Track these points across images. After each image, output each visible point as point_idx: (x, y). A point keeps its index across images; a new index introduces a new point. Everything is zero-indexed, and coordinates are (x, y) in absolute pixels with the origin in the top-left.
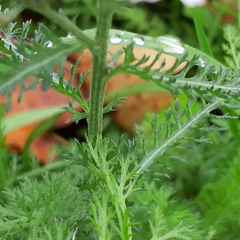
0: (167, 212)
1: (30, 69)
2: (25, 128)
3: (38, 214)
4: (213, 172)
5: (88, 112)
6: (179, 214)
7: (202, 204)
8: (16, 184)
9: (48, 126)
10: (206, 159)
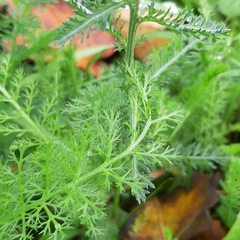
0: (166, 102)
1: (94, 18)
2: (86, 58)
3: (97, 103)
4: (188, 81)
5: (126, 45)
6: (172, 103)
7: (183, 98)
8: (83, 88)
9: (98, 57)
10: (183, 74)
